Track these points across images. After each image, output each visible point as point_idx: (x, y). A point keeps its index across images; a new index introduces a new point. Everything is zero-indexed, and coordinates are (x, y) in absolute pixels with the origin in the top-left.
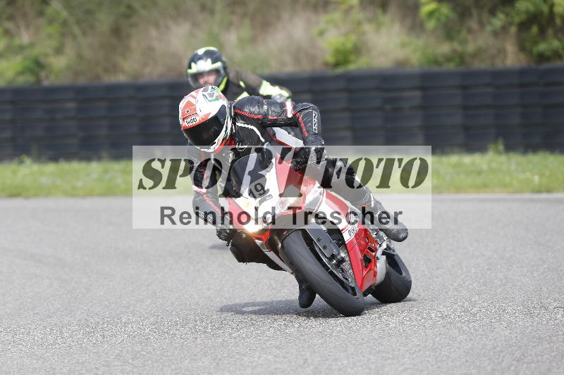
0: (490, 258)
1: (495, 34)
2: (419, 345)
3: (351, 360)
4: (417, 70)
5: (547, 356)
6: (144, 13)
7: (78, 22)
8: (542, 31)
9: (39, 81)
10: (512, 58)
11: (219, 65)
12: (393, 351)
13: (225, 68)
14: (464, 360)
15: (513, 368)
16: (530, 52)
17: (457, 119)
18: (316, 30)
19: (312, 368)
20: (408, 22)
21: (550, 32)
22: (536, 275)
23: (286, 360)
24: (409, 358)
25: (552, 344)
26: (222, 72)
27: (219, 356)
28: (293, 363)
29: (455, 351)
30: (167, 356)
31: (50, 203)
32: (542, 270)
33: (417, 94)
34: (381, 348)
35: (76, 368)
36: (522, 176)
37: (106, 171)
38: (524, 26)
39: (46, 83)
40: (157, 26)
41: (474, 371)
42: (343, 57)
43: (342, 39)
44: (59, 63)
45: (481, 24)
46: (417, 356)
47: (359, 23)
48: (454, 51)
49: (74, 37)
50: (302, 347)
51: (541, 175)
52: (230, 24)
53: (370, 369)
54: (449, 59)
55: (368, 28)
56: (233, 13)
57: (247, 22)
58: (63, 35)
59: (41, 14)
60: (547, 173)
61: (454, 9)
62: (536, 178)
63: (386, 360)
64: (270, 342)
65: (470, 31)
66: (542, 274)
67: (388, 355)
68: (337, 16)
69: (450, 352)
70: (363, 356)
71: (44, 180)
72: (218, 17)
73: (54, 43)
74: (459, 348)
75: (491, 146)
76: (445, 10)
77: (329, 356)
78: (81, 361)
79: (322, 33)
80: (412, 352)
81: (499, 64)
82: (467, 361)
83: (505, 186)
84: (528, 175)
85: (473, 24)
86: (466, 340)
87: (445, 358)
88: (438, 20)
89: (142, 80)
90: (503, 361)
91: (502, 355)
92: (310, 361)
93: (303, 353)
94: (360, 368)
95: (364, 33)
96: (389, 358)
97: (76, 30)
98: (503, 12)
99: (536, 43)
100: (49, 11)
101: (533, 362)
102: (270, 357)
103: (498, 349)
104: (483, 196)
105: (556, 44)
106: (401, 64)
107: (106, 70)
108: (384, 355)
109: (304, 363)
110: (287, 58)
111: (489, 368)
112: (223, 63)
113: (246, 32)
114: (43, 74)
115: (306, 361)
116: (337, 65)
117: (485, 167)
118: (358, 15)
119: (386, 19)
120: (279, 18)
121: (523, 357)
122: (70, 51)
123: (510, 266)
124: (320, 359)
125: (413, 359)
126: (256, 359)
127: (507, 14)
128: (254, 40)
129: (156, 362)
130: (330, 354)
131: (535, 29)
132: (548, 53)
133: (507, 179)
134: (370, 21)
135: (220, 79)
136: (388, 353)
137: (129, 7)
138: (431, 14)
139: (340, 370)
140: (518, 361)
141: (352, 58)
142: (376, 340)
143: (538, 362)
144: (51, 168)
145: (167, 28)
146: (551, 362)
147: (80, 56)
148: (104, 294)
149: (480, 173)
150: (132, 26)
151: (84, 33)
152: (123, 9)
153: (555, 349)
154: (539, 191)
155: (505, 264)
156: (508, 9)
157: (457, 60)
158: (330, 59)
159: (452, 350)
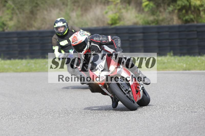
0: (168, 94)
1: (170, 13)
2: (142, 126)
3: (118, 131)
4: (141, 26)
5: (188, 129)
6: (42, 5)
7: (18, 9)
8: (187, 12)
9: (4, 30)
10: (176, 21)
11: (65, 24)
12: (133, 128)
13: (67, 25)
14: (158, 131)
15: (176, 134)
16: (183, 20)
17: (156, 44)
18: (104, 12)
19: (103, 134)
20: (138, 9)
21: (190, 12)
22: (184, 100)
23: (94, 131)
24: (138, 130)
25: (190, 125)
26: (66, 26)
27: (70, 130)
28: (96, 132)
29: (155, 128)
30: (50, 130)
31: (8, 74)
32: (187, 99)
33: (141, 35)
34: (128, 127)
35: (18, 134)
36: (179, 64)
37: (28, 63)
38: (180, 10)
39: (6, 31)
40: (47, 10)
41: (162, 135)
42: (114, 21)
43: (114, 15)
44: (11, 24)
45: (165, 9)
46: (141, 130)
47: (120, 9)
48: (155, 19)
49: (17, 14)
50: (100, 126)
51: (186, 64)
52: (73, 9)
53: (124, 134)
54: (153, 22)
55: (123, 11)
56: (74, 5)
57: (79, 9)
58: (12, 14)
59: (4, 6)
60: (189, 63)
61: (155, 4)
62: (185, 65)
63: (130, 131)
64: (88, 125)
65: (160, 12)
66: (187, 100)
67: (131, 129)
68: (112, 6)
69: (153, 128)
70: (122, 130)
71: (6, 66)
72: (69, 7)
73: (9, 16)
74: (157, 127)
75: (168, 54)
76: (152, 4)
77: (109, 129)
78: (19, 132)
79: (107, 13)
80: (140, 128)
81: (171, 24)
82: (159, 131)
83: (173, 68)
84: (182, 64)
85: (162, 9)
86: (159, 124)
87: (151, 130)
88: (149, 8)
89: (41, 30)
90: (172, 131)
91: (172, 129)
92: (102, 131)
93: (100, 129)
94: (121, 134)
95: (122, 13)
96: (131, 130)
97: (17, 12)
98: (172, 5)
99: (185, 16)
100: (7, 5)
101: (183, 132)
102: (88, 130)
103: (171, 127)
104: (165, 72)
105: (192, 16)
106: (136, 24)
107: (28, 26)
108: (129, 129)
109: (100, 132)
110: (94, 22)
111: (167, 134)
112: (67, 23)
113: (79, 12)
114: (5, 28)
115: (101, 131)
116: (112, 24)
117: (166, 61)
118: (120, 6)
119: (130, 7)
120: (91, 7)
121: (180, 130)
122: (15, 19)
123: (175, 97)
124: (106, 131)
125: (140, 130)
126: (83, 131)
127: (174, 6)
128: (82, 15)
129: (47, 132)
130: (110, 129)
131: (184, 11)
132: (189, 20)
133: (174, 65)
134: (124, 8)
135: (66, 29)
136: (131, 128)
137: (37, 3)
138: (146, 6)
139: (114, 135)
140: (178, 131)
141: (118, 22)
142: (127, 124)
143: (185, 131)
144: (8, 62)
145: (50, 11)
146: (190, 132)
147: (19, 21)
148: (28, 107)
149: (164, 63)
150: (38, 10)
151: (20, 13)
152: (34, 4)
153: (191, 127)
154: (186, 70)
155: (173, 96)
156: (174, 4)
157: (156, 22)
158: (110, 22)
159: (154, 127)
